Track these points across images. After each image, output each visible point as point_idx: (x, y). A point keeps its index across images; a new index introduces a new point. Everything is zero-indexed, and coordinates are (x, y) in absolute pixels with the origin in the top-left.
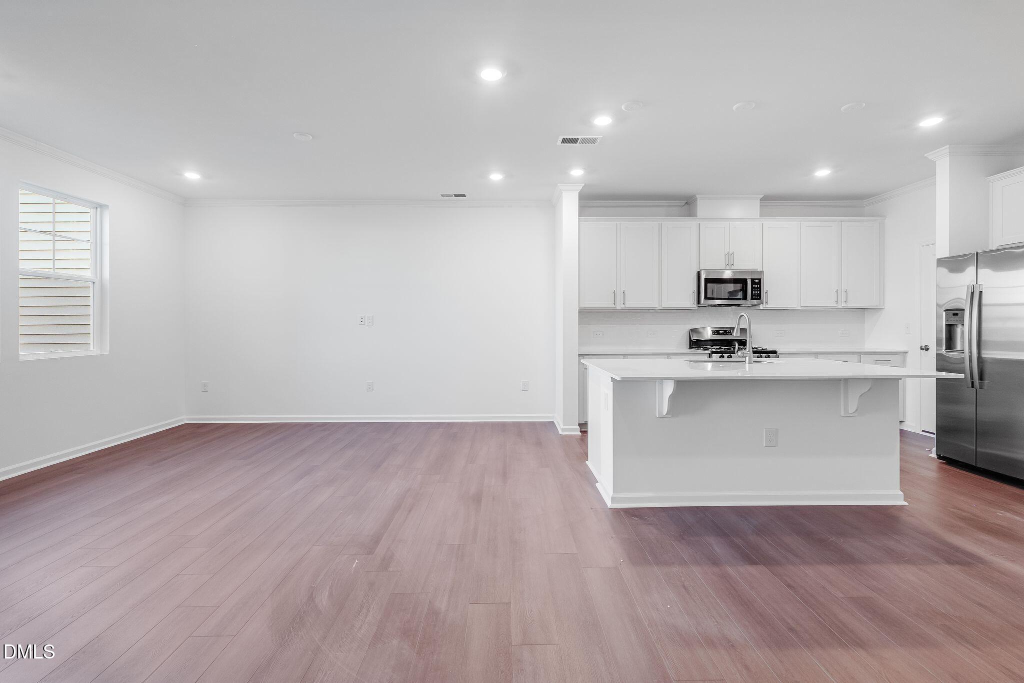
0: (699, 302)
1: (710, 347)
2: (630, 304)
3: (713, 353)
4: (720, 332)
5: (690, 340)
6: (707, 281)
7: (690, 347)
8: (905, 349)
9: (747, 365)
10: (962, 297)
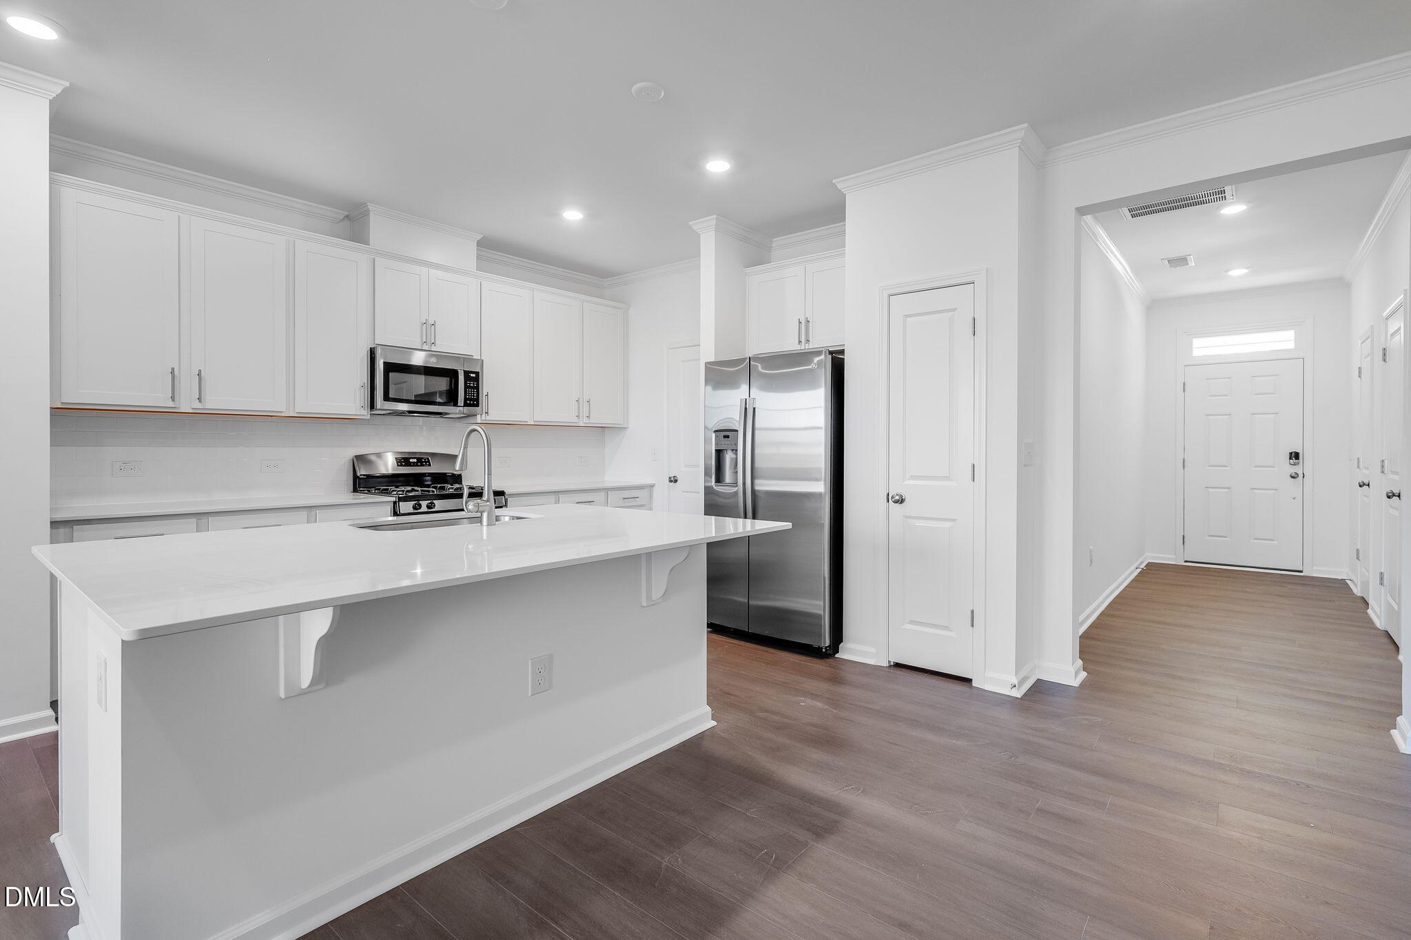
0: (372, 406)
1: (393, 488)
2: (214, 402)
3: (400, 499)
4: (411, 460)
5: (355, 477)
6: (390, 368)
7: (355, 490)
8: (649, 481)
9: (485, 528)
10: (733, 417)
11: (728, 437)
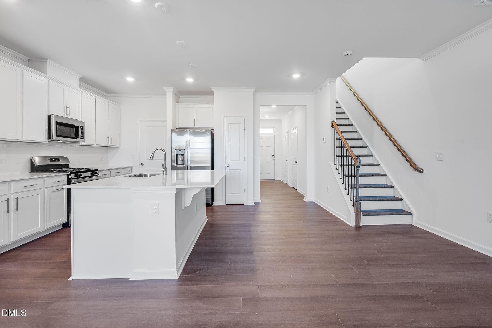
0: (50, 137)
4: (53, 159)
5: (31, 167)
10: (183, 145)
11: (181, 151)
